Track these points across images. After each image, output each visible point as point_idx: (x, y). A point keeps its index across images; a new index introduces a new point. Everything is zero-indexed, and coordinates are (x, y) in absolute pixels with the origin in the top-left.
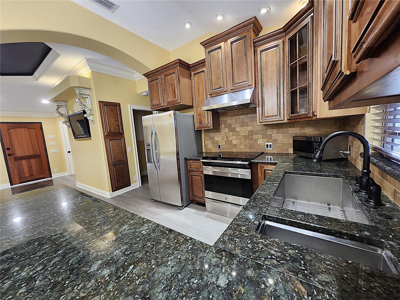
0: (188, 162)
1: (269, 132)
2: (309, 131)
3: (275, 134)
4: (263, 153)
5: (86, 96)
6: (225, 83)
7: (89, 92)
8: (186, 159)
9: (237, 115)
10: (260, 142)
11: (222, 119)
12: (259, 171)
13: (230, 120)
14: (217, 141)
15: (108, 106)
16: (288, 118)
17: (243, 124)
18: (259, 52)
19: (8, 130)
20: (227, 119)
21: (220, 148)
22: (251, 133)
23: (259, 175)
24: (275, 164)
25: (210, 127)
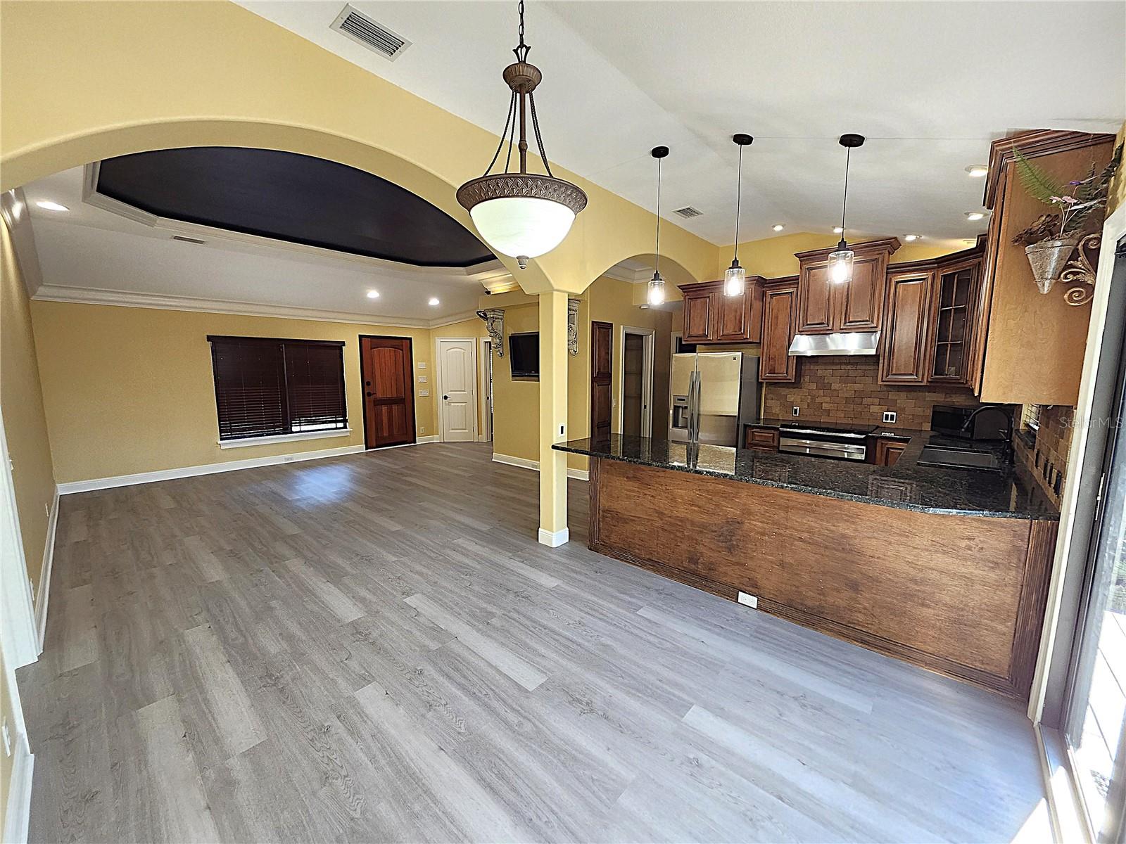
0: (750, 431)
1: (892, 395)
2: (959, 400)
3: (902, 399)
4: (878, 427)
5: (574, 312)
6: (831, 319)
7: (577, 305)
8: (745, 426)
9: (837, 364)
10: (874, 409)
11: (807, 367)
12: (878, 449)
13: (820, 371)
14: (792, 402)
15: (601, 329)
16: (929, 380)
17: (845, 379)
18: (893, 283)
19: (371, 349)
20: (816, 368)
21: (796, 413)
22: (860, 395)
23: (878, 455)
24: (906, 441)
25: (790, 379)
